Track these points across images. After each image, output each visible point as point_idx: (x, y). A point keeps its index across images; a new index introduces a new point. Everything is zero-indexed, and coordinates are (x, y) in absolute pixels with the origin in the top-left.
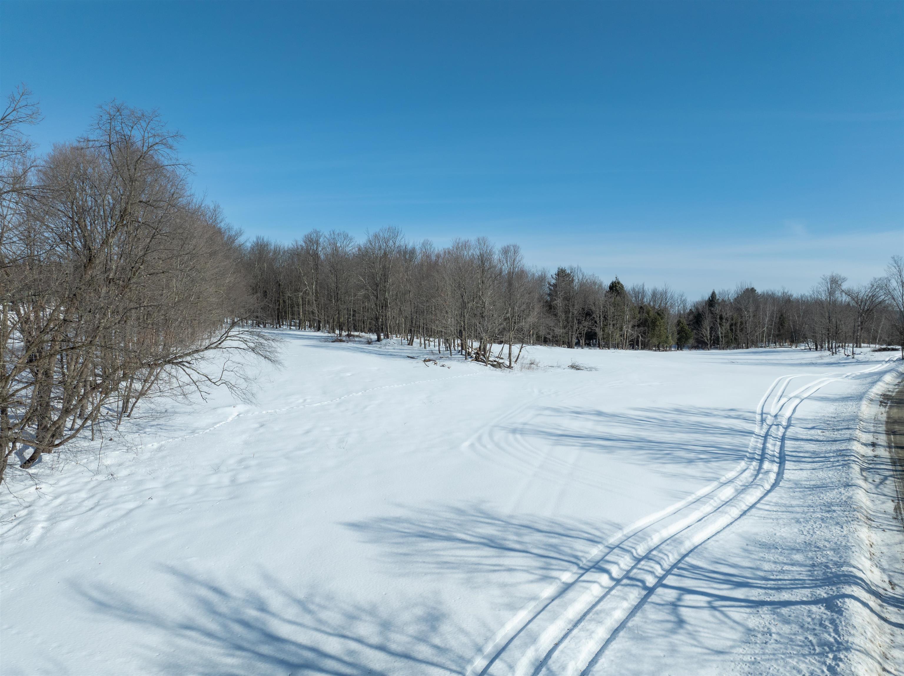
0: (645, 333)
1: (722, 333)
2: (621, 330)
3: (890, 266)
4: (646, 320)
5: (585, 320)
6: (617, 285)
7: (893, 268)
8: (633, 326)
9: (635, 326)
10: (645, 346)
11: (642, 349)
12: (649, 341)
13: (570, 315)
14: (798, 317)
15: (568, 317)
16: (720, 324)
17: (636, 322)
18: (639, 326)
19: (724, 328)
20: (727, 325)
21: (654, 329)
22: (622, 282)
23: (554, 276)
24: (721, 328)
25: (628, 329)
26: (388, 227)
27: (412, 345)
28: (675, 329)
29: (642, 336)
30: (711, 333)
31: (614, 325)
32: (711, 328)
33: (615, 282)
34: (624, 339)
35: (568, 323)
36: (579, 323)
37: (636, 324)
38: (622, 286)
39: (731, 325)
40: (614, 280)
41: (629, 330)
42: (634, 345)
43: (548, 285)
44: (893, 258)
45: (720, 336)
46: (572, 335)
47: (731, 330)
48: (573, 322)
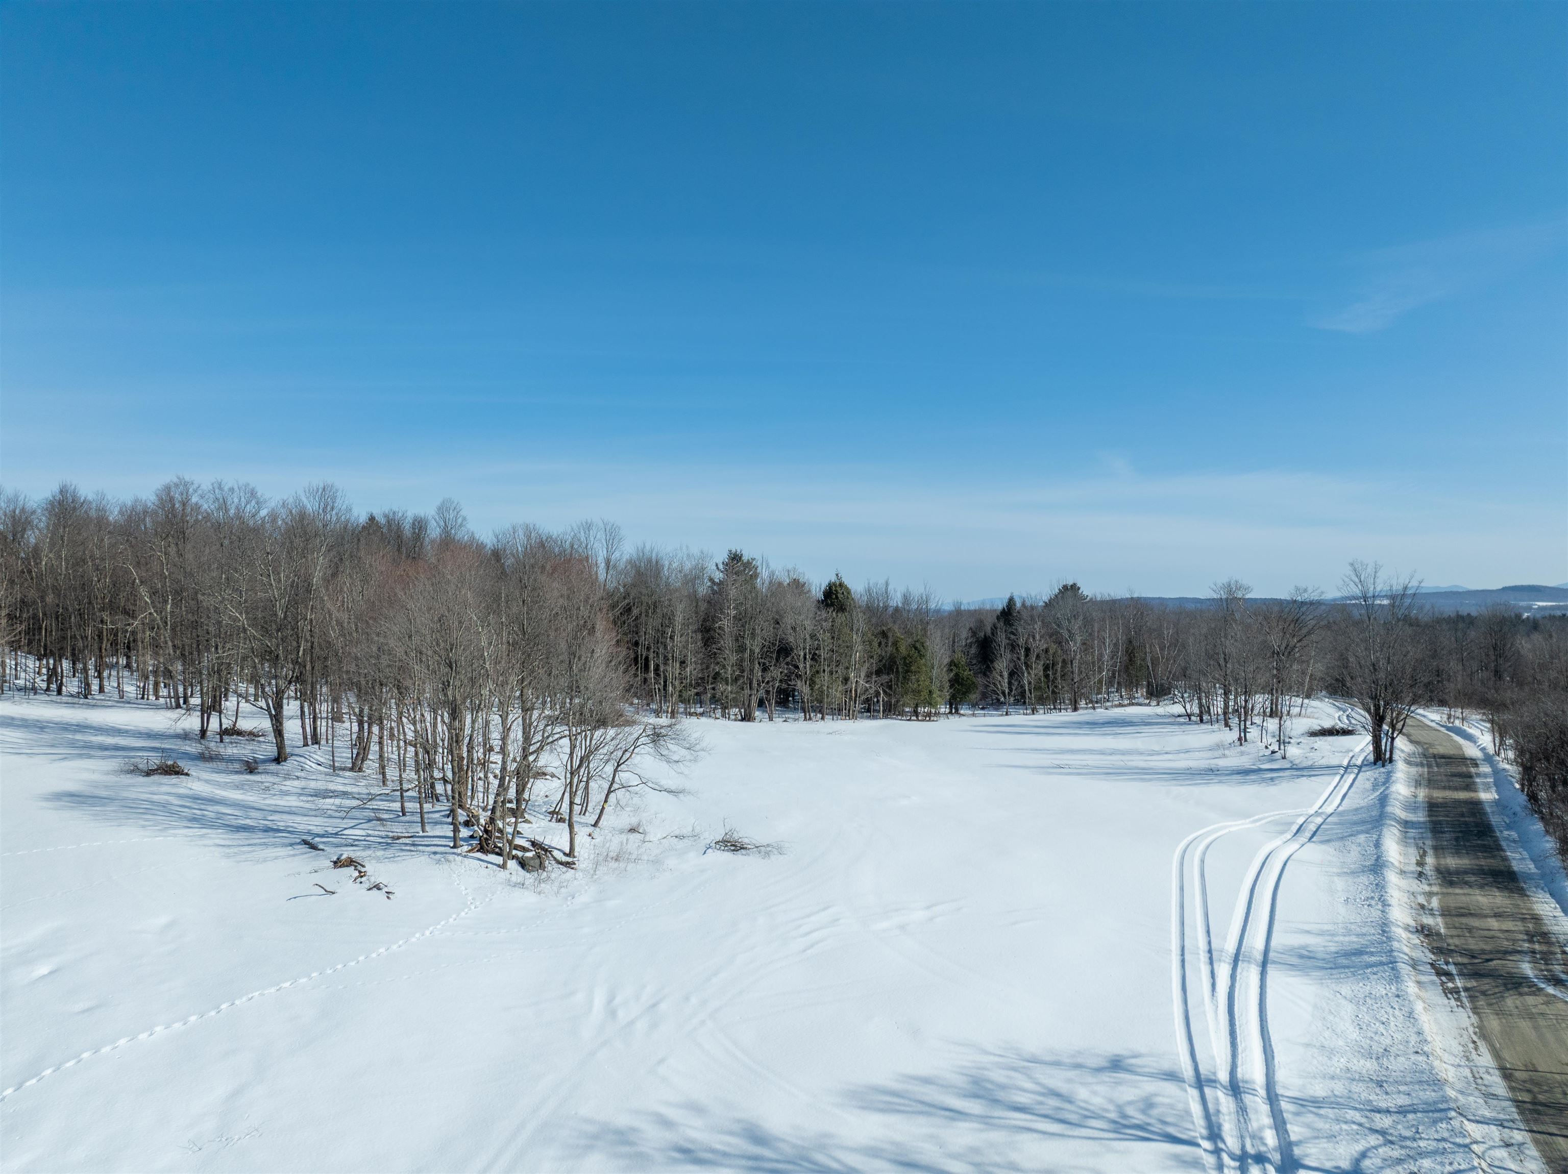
0: (890, 687)
1: (1030, 683)
2: (846, 680)
3: (1346, 580)
4: (892, 660)
5: (775, 665)
6: (838, 589)
7: (1352, 585)
8: (868, 676)
9: (872, 674)
10: (891, 710)
11: (886, 717)
12: (898, 701)
13: (747, 655)
14: (1162, 649)
15: (742, 660)
16: (1027, 666)
17: (874, 664)
18: (878, 673)
19: (1032, 672)
20: (1038, 669)
21: (906, 679)
22: (847, 581)
23: (721, 567)
24: (1029, 673)
25: (859, 680)
26: (321, 486)
27: (360, 770)
28: (946, 677)
29: (884, 692)
30: (1010, 683)
31: (831, 673)
32: (1011, 674)
33: (835, 584)
34: (851, 699)
35: (743, 671)
36: (765, 669)
37: (874, 669)
38: (849, 592)
39: (1046, 668)
40: (833, 579)
41: (862, 682)
42: (869, 710)
43: (709, 584)
44: (1352, 564)
45: (1027, 688)
46: (750, 695)
47: (1047, 676)
48: (752, 671)
